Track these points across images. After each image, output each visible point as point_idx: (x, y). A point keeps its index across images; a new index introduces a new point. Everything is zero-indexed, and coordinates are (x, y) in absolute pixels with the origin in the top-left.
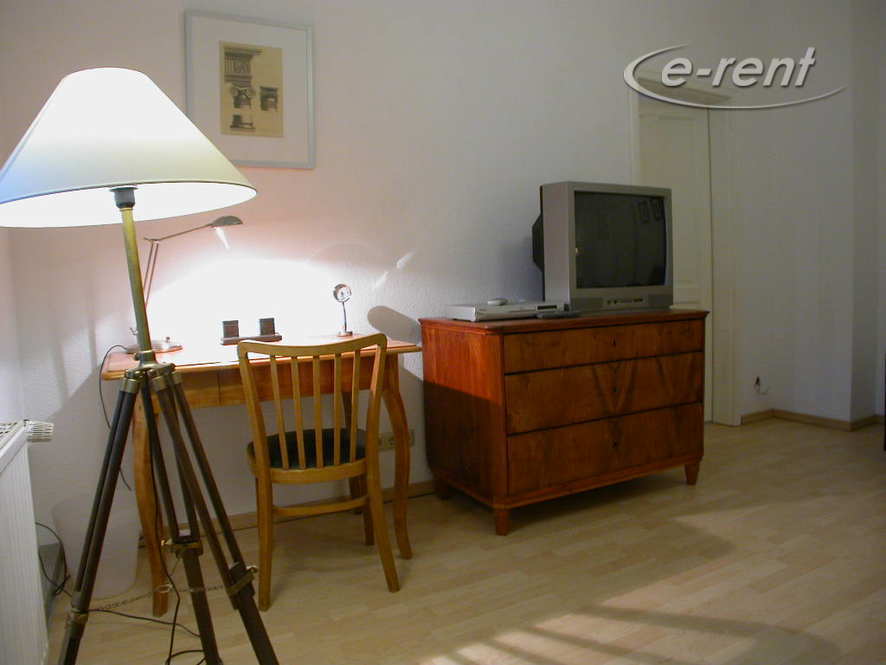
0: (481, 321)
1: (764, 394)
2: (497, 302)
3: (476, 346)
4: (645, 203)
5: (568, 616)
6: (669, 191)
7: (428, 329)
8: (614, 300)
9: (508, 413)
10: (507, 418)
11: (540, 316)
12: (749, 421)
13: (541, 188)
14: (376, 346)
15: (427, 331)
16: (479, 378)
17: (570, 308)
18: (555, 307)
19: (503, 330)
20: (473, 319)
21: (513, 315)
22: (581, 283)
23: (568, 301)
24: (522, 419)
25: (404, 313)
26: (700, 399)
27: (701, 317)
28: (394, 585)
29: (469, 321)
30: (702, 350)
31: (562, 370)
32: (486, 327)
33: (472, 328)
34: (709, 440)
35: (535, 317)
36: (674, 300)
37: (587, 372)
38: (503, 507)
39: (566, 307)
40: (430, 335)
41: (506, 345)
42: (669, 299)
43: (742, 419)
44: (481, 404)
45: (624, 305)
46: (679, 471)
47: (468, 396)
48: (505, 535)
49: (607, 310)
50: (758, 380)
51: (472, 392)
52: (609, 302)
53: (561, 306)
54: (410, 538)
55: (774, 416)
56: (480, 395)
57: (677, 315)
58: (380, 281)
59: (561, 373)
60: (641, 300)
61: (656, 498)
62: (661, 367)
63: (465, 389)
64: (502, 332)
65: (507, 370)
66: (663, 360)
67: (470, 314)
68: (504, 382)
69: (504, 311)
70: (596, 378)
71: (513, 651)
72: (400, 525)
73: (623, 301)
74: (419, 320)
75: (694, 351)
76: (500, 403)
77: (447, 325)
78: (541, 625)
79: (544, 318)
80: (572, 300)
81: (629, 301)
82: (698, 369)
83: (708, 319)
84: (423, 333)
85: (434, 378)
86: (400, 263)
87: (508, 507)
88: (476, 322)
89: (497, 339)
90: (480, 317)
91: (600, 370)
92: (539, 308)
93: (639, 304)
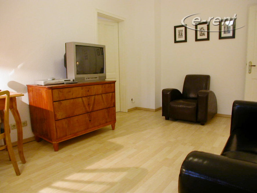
0: (46, 85)
1: (134, 103)
2: (51, 79)
3: (44, 93)
4: (98, 49)
5: (75, 174)
6: (105, 46)
7: (30, 88)
8: (89, 78)
9: (55, 114)
10: (55, 115)
11: (65, 83)
12: (130, 111)
13: (66, 44)
14: (5, 95)
15: (29, 88)
16: (46, 103)
17: (75, 81)
18: (70, 80)
19: (52, 88)
20: (43, 85)
21: (56, 83)
22: (78, 73)
23: (74, 79)
24: (60, 116)
25: (21, 83)
26: (114, 106)
27: (114, 82)
28: (18, 173)
29: (42, 85)
30: (114, 92)
31: (72, 99)
32: (47, 87)
33: (43, 88)
34: (117, 117)
35: (63, 84)
36: (107, 78)
37: (80, 100)
38: (55, 143)
39: (74, 80)
40: (30, 90)
41: (53, 92)
42: (105, 77)
43: (128, 110)
44: (47, 112)
45: (91, 79)
46: (110, 126)
47: (43, 109)
48: (57, 151)
49: (86, 81)
50: (132, 99)
51: (44, 108)
52: (87, 79)
53: (72, 80)
54: (25, 157)
55: (136, 109)
56: (46, 108)
57: (107, 82)
58: (12, 72)
59: (72, 100)
60: (97, 78)
61: (103, 135)
62: (102, 97)
63: (42, 107)
64: (52, 89)
65: (54, 101)
66: (103, 95)
67: (42, 83)
68: (53, 105)
69: (53, 82)
70: (83, 101)
71: (58, 188)
72: (21, 153)
73: (91, 78)
74: (27, 85)
75: (112, 92)
76: (53, 111)
77: (35, 87)
78: (67, 178)
79: (66, 84)
80: (75, 78)
81: (93, 78)
82: (113, 97)
83: (116, 83)
84: (28, 89)
85: (32, 104)
86: (19, 66)
87: (57, 143)
88: (44, 85)
89: (50, 91)
90: (46, 84)
91: (84, 99)
92: (65, 81)
93: (96, 79)
